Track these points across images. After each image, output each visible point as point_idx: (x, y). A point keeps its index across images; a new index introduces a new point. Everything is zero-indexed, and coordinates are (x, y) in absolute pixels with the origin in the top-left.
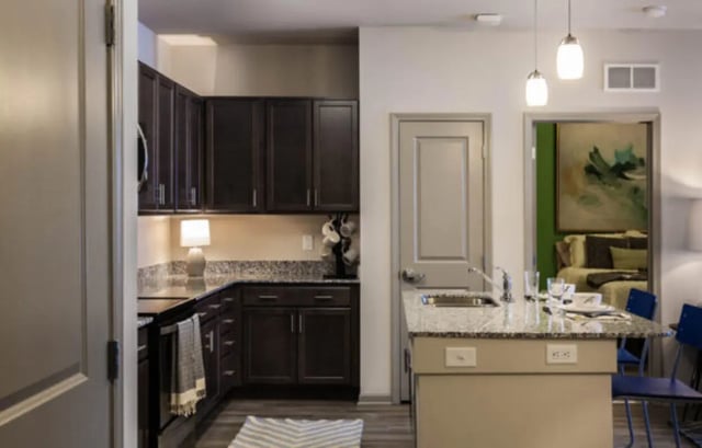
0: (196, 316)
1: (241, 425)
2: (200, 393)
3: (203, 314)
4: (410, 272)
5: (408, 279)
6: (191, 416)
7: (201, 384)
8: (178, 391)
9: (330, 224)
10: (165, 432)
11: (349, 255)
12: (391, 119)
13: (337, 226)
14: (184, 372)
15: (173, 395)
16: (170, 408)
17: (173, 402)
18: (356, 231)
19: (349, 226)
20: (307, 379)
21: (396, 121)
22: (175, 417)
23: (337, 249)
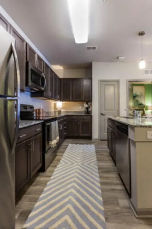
0: (57, 121)
1: (68, 145)
2: (58, 140)
3: (59, 121)
4: (103, 113)
5: (102, 114)
6: (55, 147)
7: (58, 138)
8: (51, 141)
9: (86, 103)
10: (48, 152)
11: (90, 110)
12: (99, 81)
13: (87, 103)
14: (53, 135)
15: (50, 142)
16: (49, 145)
17: (50, 144)
18: (91, 105)
19: (90, 104)
20: (81, 135)
21: (100, 81)
22: (50, 148)
23: (87, 108)
